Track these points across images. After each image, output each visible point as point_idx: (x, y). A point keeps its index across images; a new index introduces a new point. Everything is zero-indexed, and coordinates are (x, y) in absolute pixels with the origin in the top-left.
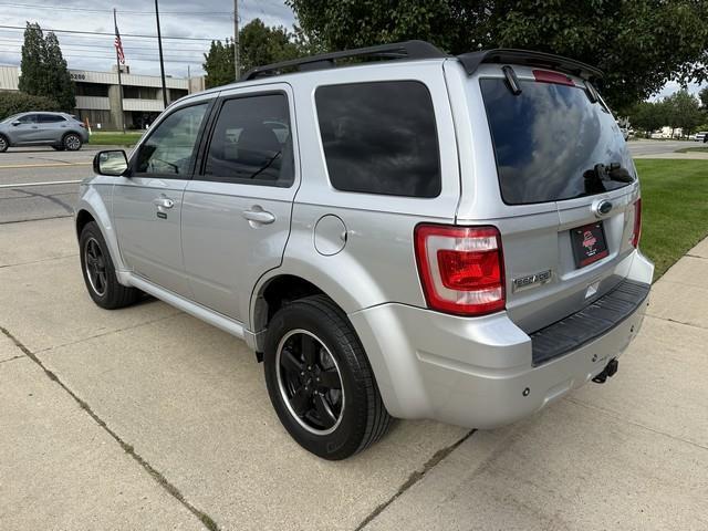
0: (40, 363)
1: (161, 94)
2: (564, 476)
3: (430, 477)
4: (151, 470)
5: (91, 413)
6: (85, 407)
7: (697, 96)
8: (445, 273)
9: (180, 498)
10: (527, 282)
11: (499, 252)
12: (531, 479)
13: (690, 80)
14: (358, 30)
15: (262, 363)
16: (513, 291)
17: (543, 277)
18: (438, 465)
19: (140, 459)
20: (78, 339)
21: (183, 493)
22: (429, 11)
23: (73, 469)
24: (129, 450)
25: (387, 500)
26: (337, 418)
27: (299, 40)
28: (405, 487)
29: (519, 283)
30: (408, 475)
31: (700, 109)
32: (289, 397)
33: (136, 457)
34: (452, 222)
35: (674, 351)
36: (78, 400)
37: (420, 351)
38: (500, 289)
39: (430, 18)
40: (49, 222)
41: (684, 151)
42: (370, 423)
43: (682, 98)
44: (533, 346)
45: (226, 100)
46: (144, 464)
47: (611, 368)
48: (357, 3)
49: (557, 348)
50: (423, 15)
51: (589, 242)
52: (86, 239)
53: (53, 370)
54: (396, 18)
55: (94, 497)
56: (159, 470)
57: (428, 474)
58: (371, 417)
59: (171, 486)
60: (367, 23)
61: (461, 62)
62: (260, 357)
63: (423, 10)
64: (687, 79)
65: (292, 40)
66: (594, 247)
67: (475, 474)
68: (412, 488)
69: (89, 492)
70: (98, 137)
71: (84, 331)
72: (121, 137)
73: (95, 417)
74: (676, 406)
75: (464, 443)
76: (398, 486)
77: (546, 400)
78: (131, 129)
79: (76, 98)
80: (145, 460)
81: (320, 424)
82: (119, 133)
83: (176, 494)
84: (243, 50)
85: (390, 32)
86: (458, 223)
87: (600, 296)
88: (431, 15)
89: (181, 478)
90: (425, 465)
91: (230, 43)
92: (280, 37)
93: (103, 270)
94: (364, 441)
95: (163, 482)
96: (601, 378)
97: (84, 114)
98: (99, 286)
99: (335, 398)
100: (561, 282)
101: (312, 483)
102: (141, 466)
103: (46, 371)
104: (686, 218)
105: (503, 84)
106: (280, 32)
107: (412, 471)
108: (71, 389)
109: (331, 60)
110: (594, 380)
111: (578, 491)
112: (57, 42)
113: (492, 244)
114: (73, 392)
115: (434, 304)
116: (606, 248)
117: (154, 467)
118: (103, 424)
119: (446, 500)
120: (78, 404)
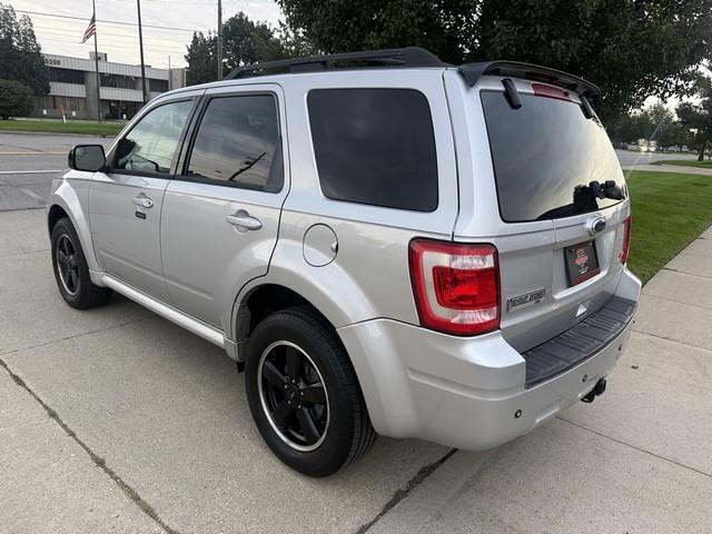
0: (5, 366)
1: (140, 84)
2: (549, 496)
3: (415, 495)
4: (123, 485)
5: (60, 422)
6: (53, 415)
7: (672, 110)
8: (440, 289)
9: (154, 517)
10: (522, 301)
11: (495, 271)
12: (515, 499)
13: (670, 95)
14: (346, 30)
15: (243, 373)
16: (508, 310)
17: (537, 296)
18: (424, 483)
19: (111, 473)
20: (47, 341)
21: (157, 511)
22: (419, 15)
23: (40, 483)
24: (101, 463)
25: (371, 520)
26: (321, 434)
27: (284, 36)
28: (389, 506)
29: (513, 302)
30: (392, 493)
31: (675, 123)
32: (271, 410)
33: (107, 470)
34: (449, 239)
35: (654, 366)
36: (47, 408)
37: (410, 369)
38: (495, 308)
39: (419, 23)
40: (18, 213)
41: (658, 163)
42: (356, 441)
43: (659, 112)
44: (527, 367)
45: (212, 98)
46: (116, 479)
47: (600, 388)
48: (345, 3)
49: (549, 369)
50: (413, 19)
51: (581, 260)
52: (58, 236)
53: (20, 374)
54: (385, 20)
55: (62, 515)
56: (131, 485)
57: (412, 492)
58: (357, 435)
59: (144, 502)
60: (356, 24)
61: (461, 73)
62: (241, 367)
63: (413, 14)
64: (667, 94)
65: (276, 36)
66: (586, 265)
67: (460, 493)
68: (396, 507)
69: (57, 509)
70: (73, 125)
71: (54, 332)
72: (96, 126)
73: (64, 426)
74: (658, 423)
75: (448, 460)
76: (382, 505)
77: (538, 421)
78: (107, 118)
79: (51, 84)
80: (117, 474)
81: (303, 438)
82: (96, 122)
83: (149, 511)
84: (225, 43)
85: (378, 34)
86: (455, 240)
87: (590, 315)
88: (421, 20)
89: (155, 494)
90: (409, 482)
91: (212, 36)
92: (264, 32)
93: (76, 268)
94: (349, 459)
95: (137, 499)
96: (589, 398)
97: (58, 101)
98: (71, 286)
99: (320, 413)
100: (554, 301)
101: (293, 501)
102: (113, 481)
103: (12, 375)
104: (662, 232)
105: (503, 98)
106: (264, 27)
107: (396, 489)
108: (39, 395)
109: (324, 63)
110: (582, 400)
111: (563, 511)
112: (31, 25)
113: (489, 263)
114: (42, 398)
115: (427, 321)
116: (598, 266)
117: (127, 483)
118: (73, 435)
119: (431, 521)
120: (46, 412)
